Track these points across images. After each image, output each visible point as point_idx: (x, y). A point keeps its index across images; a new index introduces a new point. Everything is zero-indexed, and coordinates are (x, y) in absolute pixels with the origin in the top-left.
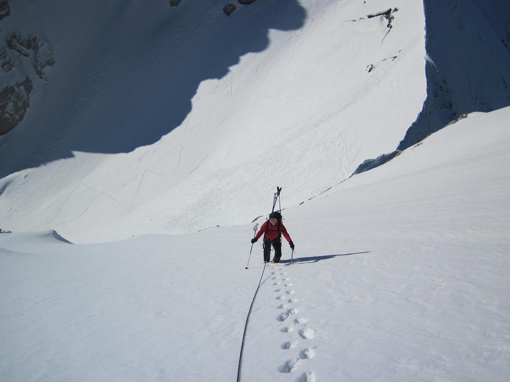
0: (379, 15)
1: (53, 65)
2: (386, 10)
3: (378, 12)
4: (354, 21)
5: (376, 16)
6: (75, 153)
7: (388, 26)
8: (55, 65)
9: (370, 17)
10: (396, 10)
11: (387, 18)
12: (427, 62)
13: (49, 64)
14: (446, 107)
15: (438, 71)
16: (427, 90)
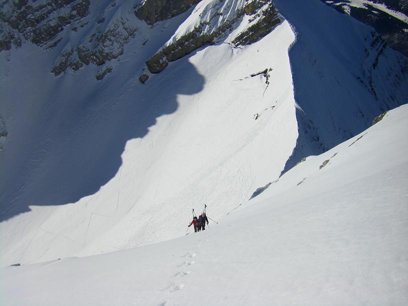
0: (259, 74)
1: (6, 136)
2: (264, 70)
3: (258, 72)
4: (241, 80)
5: (257, 75)
6: (31, 207)
7: (266, 82)
8: (8, 135)
9: (252, 76)
10: (271, 70)
11: (265, 76)
12: (296, 108)
13: (3, 136)
14: (315, 140)
15: (305, 114)
16: (298, 130)
